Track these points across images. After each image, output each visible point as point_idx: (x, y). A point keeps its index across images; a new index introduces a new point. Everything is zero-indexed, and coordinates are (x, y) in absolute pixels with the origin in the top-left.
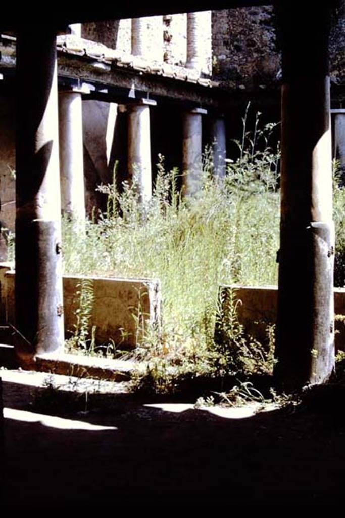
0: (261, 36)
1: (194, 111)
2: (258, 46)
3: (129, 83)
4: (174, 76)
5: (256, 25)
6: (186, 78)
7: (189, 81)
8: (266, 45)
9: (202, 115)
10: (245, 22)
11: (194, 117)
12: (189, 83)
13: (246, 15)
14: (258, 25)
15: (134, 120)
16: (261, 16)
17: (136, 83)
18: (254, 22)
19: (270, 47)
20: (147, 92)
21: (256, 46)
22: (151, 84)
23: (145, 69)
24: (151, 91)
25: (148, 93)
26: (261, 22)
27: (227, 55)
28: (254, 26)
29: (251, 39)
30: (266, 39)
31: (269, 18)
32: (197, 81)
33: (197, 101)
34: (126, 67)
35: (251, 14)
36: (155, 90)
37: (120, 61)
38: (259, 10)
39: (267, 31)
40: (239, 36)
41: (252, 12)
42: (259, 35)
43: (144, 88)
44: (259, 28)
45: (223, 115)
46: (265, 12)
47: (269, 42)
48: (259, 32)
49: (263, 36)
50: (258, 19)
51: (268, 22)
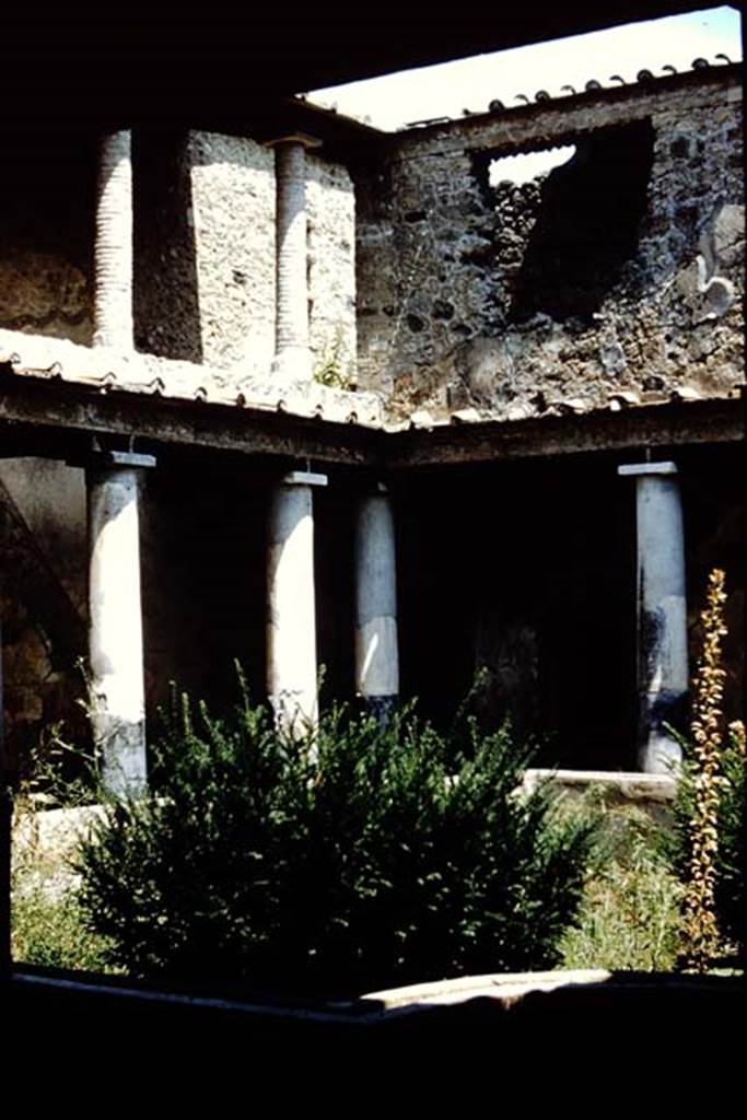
0: (466, 292)
2: (459, 317)
3: (69, 417)
4: (201, 394)
5: (453, 266)
6: (242, 399)
8: (475, 315)
9: (315, 488)
10: (429, 259)
11: (292, 494)
12: (251, 411)
13: (432, 241)
14: (458, 264)
16: (464, 242)
17: (91, 415)
18: (448, 258)
19: (487, 318)
20: (128, 436)
21: (455, 318)
22: (141, 415)
23: (102, 380)
24: (139, 433)
25: (132, 438)
26: (465, 259)
27: (390, 342)
28: (449, 267)
29: (444, 301)
30: (474, 298)
31: (484, 247)
32: (279, 405)
33: (297, 456)
34: (43, 376)
35: (441, 238)
36: (156, 431)
37: (18, 362)
38: (461, 228)
39: (478, 280)
40: (417, 293)
41: (445, 234)
42: (461, 288)
43: (118, 427)
44: (460, 271)
45: (382, 487)
46: (475, 233)
47: (483, 306)
48: (461, 282)
49: (470, 292)
50: (460, 251)
51: (481, 256)
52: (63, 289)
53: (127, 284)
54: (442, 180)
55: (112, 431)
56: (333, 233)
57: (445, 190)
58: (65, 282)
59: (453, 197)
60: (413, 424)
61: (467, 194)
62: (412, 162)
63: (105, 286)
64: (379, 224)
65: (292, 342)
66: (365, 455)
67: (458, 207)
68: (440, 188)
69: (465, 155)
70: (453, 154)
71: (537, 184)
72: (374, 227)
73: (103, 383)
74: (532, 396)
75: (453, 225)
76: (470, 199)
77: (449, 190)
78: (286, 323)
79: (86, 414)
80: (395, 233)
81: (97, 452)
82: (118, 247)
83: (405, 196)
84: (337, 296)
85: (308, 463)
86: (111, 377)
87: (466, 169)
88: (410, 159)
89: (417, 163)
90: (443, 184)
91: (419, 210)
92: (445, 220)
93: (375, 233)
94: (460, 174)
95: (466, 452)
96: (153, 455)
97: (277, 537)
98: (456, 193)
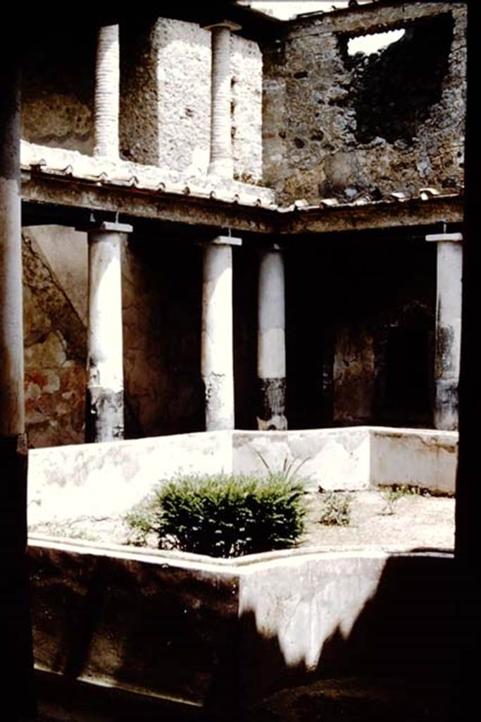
0: (331, 123)
1: (216, 241)
2: (327, 139)
3: (77, 199)
4: (161, 187)
5: (324, 106)
6: (188, 190)
7: (191, 194)
8: (338, 138)
9: (234, 247)
10: (308, 103)
11: (219, 250)
12: (193, 198)
13: (310, 91)
14: (327, 106)
15: (94, 255)
16: (331, 91)
17: (92, 199)
18: (321, 102)
19: (344, 140)
20: (115, 213)
21: (324, 139)
22: (123, 200)
23: (98, 177)
24: (122, 210)
25: (118, 214)
26: (331, 103)
27: (283, 155)
28: (321, 108)
29: (317, 129)
30: (337, 128)
31: (343, 95)
32: (211, 194)
33: (223, 226)
34: (61, 174)
35: (317, 89)
36: (133, 209)
37: (45, 165)
38: (329, 83)
39: (339, 116)
40: (301, 124)
41: (319, 86)
42: (329, 121)
43: (109, 206)
44: (328, 110)
45: (276, 247)
46: (338, 86)
47: (342, 133)
48: (328, 117)
49: (334, 123)
50: (328, 97)
51: (342, 100)
52: (76, 118)
53: (115, 116)
54: (318, 51)
55: (105, 209)
56: (250, 85)
57: (319, 58)
58: (77, 113)
59: (324, 62)
60: (296, 207)
61: (333, 61)
62: (298, 40)
63: (102, 117)
64: (277, 80)
65: (221, 155)
66: (266, 227)
67: (327, 69)
68: (317, 57)
69: (332, 36)
70: (325, 35)
71: (379, 54)
72: (275, 82)
73: (99, 179)
74: (372, 190)
75: (324, 81)
76: (335, 64)
77: (322, 58)
78: (217, 143)
79: (88, 198)
80: (287, 86)
81: (92, 222)
82: (110, 93)
83: (294, 62)
84: (252, 125)
85: (230, 231)
86: (104, 175)
87: (333, 45)
88: (298, 38)
89: (302, 40)
90: (318, 54)
91: (302, 71)
92: (320, 78)
93: (274, 85)
94: (329, 48)
95: (329, 226)
96: (131, 224)
97: (209, 277)
98: (326, 60)
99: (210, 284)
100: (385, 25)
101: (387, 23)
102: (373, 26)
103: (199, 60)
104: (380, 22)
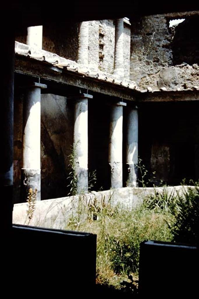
0: (163, 55)
1: (118, 104)
3: (75, 83)
4: (106, 79)
5: (160, 48)
6: (114, 81)
7: (114, 83)
8: (166, 62)
9: (123, 106)
10: (153, 46)
11: (118, 108)
13: (154, 41)
14: (161, 48)
15: (77, 108)
16: (164, 42)
17: (80, 83)
18: (158, 46)
19: (169, 63)
20: (87, 89)
21: (160, 62)
22: (90, 84)
23: (86, 73)
26: (163, 46)
27: (140, 68)
28: (159, 48)
29: (157, 58)
30: (166, 57)
31: (169, 44)
32: (121, 83)
33: (120, 98)
34: (73, 71)
35: (157, 40)
36: (92, 88)
37: (69, 67)
38: (162, 38)
39: (167, 52)
40: (149, 55)
41: (158, 39)
42: (162, 54)
44: (162, 50)
45: (137, 107)
46: (166, 39)
47: (168, 60)
48: (162, 53)
49: (164, 55)
50: (162, 44)
51: (168, 46)
54: (158, 25)
55: (84, 88)
57: (158, 28)
58: (50, 46)
59: (161, 29)
60: (148, 91)
61: (165, 29)
62: (149, 19)
64: (138, 36)
65: (120, 66)
66: (134, 99)
67: (162, 32)
68: (157, 27)
69: (164, 18)
70: (161, 18)
71: (174, 27)
72: (137, 36)
73: (86, 74)
74: (182, 84)
75: (160, 37)
76: (166, 30)
77: (159, 28)
78: (118, 61)
79: (79, 82)
80: (143, 38)
81: (80, 93)
83: (146, 28)
85: (122, 99)
86: (88, 73)
87: (165, 22)
88: (148, 18)
89: (150, 19)
90: (158, 26)
91: (150, 32)
92: (158, 36)
93: (137, 38)
94: (163, 23)
95: (162, 99)
96: (92, 95)
97: (114, 119)
98: (162, 28)
99: (114, 122)
100: (189, 15)
101: (190, 15)
102: (184, 15)
103: (92, 25)
104: (188, 14)
